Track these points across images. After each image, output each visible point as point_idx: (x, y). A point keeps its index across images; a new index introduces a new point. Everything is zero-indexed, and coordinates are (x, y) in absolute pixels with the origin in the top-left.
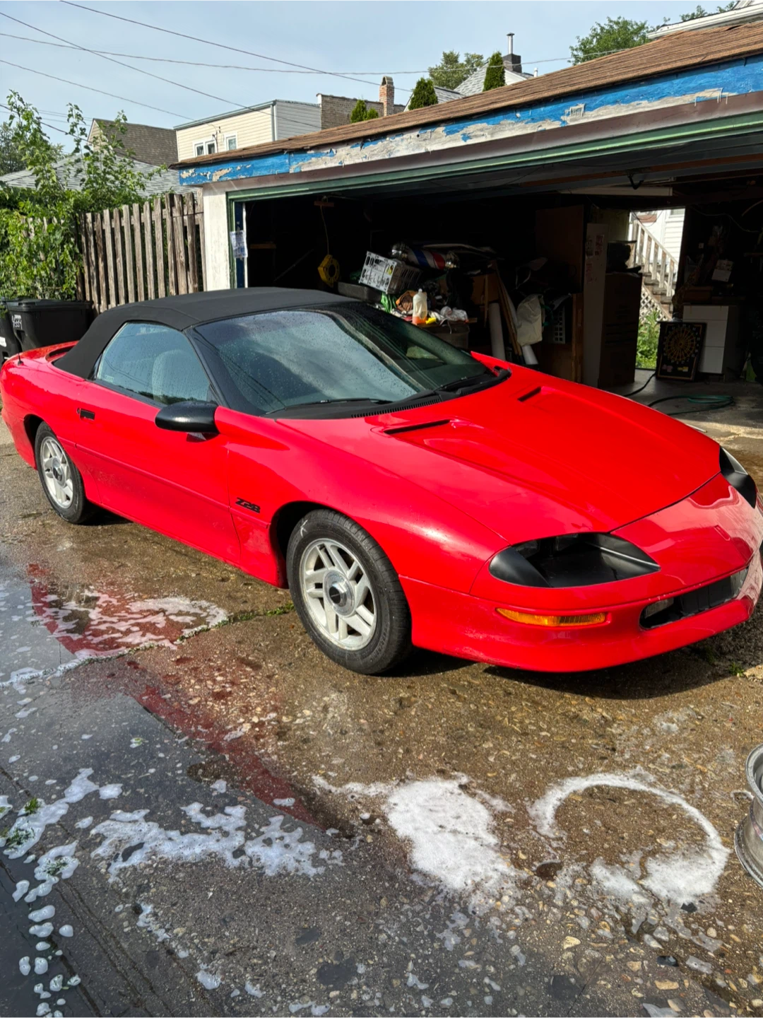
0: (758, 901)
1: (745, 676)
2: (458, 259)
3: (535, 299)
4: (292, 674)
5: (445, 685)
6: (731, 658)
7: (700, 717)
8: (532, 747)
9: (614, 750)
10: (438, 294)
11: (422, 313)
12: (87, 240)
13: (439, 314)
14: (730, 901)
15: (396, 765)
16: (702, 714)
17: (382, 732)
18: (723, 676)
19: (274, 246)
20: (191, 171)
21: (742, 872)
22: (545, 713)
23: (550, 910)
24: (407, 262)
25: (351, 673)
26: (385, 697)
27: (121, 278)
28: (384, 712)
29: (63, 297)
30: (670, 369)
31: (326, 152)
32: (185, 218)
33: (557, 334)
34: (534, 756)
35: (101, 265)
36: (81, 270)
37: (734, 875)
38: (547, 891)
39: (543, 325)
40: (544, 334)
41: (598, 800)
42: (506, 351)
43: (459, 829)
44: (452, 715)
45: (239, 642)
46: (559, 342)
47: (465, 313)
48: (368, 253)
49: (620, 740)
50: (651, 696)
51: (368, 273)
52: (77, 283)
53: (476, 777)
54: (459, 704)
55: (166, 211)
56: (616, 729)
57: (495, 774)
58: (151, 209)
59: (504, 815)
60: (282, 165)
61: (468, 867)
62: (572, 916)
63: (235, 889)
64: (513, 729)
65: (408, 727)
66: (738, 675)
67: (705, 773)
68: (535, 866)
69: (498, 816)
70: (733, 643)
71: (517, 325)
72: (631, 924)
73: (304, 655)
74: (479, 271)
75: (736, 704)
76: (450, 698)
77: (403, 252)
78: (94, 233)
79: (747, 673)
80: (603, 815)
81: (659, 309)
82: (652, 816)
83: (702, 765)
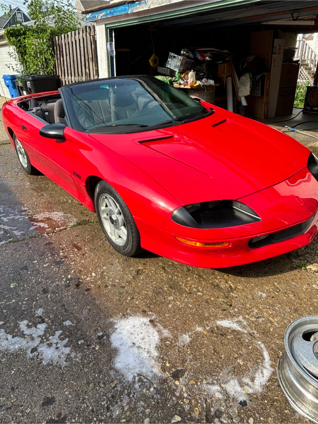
0: (281, 403)
1: (306, 269)
2: (212, 56)
3: (247, 75)
4: (94, 254)
5: (161, 264)
6: (302, 258)
7: (278, 290)
8: (191, 301)
9: (231, 305)
10: (202, 72)
11: (193, 81)
12: (57, 48)
13: (201, 81)
14: (266, 401)
15: (124, 306)
16: (280, 289)
17: (124, 287)
18: (296, 268)
19: (129, 50)
20: (90, 14)
21: (276, 384)
22: (203, 282)
23: (171, 398)
24: (188, 57)
25: (120, 255)
26: (131, 269)
27: (69, 65)
28: (128, 277)
29: (48, 74)
30: (309, 108)
31: (143, 2)
32: (91, 37)
33: (257, 92)
34: (191, 306)
35: (62, 59)
36: (54, 62)
37: (272, 386)
38: (173, 387)
39: (250, 87)
40: (250, 92)
41: (215, 335)
42: (233, 99)
43: (142, 346)
44: (159, 280)
45: (77, 236)
46: (258, 95)
47: (213, 81)
48: (170, 53)
49: (235, 300)
50: (257, 276)
51: (170, 63)
52: (53, 67)
53: (160, 316)
54: (164, 274)
55: (84, 34)
56: (235, 294)
57: (169, 315)
58: (79, 33)
59: (166, 339)
60: (125, 10)
61: (139, 369)
62: (182, 403)
63: (25, 371)
64: (185, 290)
65: (137, 286)
66: (303, 268)
67: (273, 322)
68: (172, 371)
69: (163, 340)
70: (304, 251)
71: (239, 87)
72: (210, 411)
73: (103, 245)
74: (222, 62)
75: (298, 284)
76: (161, 271)
77: (187, 52)
78: (59, 45)
79: (308, 268)
80: (215, 343)
81: (311, 80)
82: (239, 346)
83: (272, 318)
